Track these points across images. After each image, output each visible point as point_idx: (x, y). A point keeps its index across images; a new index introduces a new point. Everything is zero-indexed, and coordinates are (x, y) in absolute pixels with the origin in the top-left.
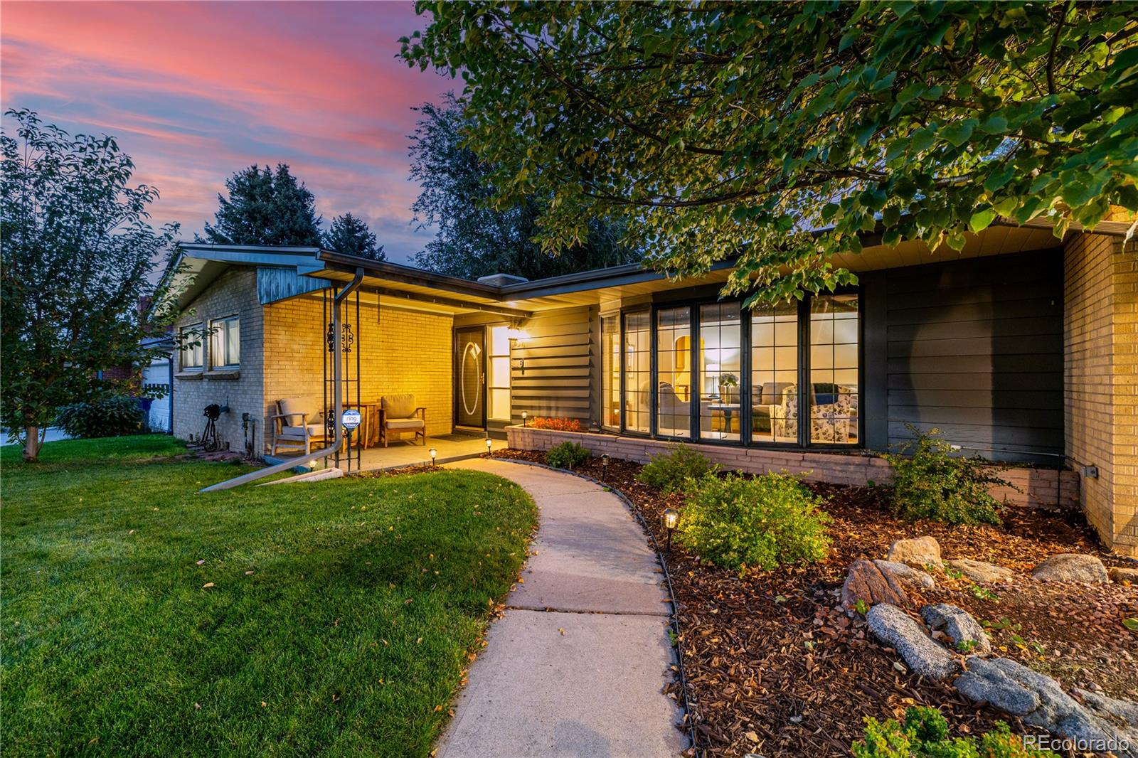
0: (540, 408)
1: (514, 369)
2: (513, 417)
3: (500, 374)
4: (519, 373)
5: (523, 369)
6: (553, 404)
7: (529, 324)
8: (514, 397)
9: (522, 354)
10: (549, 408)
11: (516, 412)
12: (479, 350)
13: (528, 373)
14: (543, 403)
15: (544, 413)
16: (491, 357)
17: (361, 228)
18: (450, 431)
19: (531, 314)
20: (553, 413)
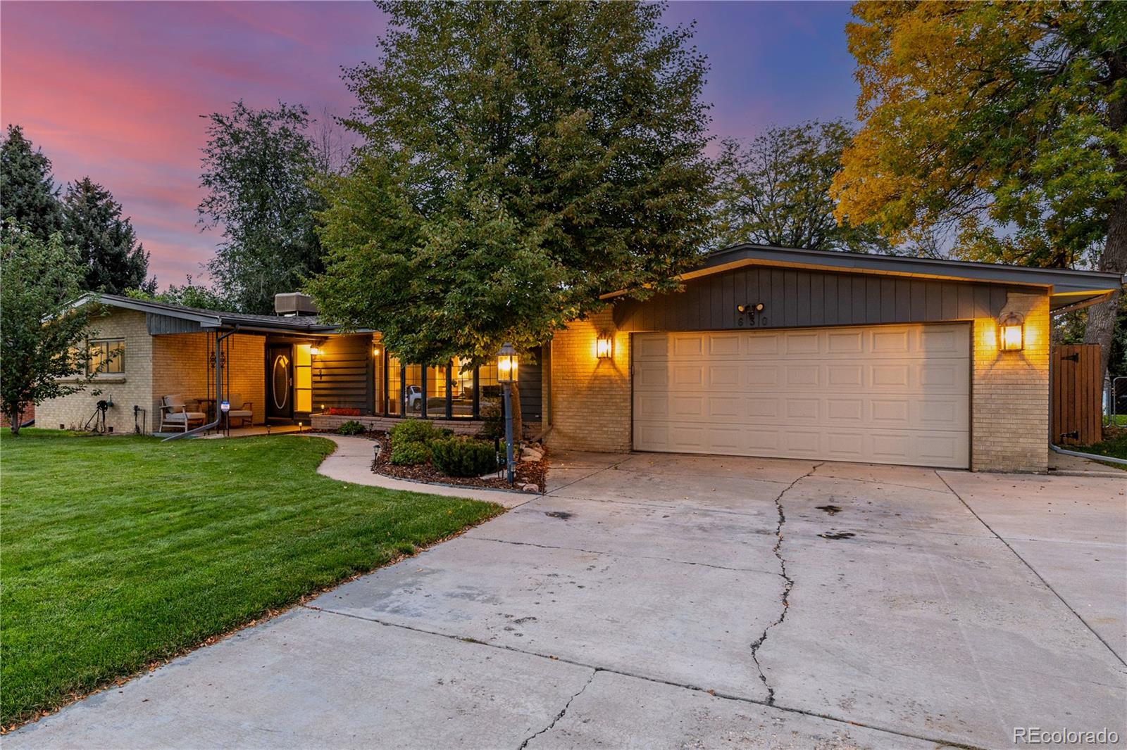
0: (332, 402)
1: (314, 375)
2: (313, 409)
3: (304, 379)
4: (318, 379)
5: (321, 375)
6: (342, 399)
7: (325, 344)
8: (313, 395)
9: (320, 365)
10: (339, 402)
11: (316, 406)
12: (287, 361)
13: (324, 378)
14: (336, 399)
15: (336, 406)
16: (296, 367)
17: (104, 196)
18: (263, 421)
19: (327, 338)
20: (342, 406)
